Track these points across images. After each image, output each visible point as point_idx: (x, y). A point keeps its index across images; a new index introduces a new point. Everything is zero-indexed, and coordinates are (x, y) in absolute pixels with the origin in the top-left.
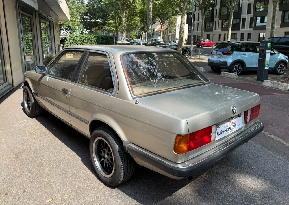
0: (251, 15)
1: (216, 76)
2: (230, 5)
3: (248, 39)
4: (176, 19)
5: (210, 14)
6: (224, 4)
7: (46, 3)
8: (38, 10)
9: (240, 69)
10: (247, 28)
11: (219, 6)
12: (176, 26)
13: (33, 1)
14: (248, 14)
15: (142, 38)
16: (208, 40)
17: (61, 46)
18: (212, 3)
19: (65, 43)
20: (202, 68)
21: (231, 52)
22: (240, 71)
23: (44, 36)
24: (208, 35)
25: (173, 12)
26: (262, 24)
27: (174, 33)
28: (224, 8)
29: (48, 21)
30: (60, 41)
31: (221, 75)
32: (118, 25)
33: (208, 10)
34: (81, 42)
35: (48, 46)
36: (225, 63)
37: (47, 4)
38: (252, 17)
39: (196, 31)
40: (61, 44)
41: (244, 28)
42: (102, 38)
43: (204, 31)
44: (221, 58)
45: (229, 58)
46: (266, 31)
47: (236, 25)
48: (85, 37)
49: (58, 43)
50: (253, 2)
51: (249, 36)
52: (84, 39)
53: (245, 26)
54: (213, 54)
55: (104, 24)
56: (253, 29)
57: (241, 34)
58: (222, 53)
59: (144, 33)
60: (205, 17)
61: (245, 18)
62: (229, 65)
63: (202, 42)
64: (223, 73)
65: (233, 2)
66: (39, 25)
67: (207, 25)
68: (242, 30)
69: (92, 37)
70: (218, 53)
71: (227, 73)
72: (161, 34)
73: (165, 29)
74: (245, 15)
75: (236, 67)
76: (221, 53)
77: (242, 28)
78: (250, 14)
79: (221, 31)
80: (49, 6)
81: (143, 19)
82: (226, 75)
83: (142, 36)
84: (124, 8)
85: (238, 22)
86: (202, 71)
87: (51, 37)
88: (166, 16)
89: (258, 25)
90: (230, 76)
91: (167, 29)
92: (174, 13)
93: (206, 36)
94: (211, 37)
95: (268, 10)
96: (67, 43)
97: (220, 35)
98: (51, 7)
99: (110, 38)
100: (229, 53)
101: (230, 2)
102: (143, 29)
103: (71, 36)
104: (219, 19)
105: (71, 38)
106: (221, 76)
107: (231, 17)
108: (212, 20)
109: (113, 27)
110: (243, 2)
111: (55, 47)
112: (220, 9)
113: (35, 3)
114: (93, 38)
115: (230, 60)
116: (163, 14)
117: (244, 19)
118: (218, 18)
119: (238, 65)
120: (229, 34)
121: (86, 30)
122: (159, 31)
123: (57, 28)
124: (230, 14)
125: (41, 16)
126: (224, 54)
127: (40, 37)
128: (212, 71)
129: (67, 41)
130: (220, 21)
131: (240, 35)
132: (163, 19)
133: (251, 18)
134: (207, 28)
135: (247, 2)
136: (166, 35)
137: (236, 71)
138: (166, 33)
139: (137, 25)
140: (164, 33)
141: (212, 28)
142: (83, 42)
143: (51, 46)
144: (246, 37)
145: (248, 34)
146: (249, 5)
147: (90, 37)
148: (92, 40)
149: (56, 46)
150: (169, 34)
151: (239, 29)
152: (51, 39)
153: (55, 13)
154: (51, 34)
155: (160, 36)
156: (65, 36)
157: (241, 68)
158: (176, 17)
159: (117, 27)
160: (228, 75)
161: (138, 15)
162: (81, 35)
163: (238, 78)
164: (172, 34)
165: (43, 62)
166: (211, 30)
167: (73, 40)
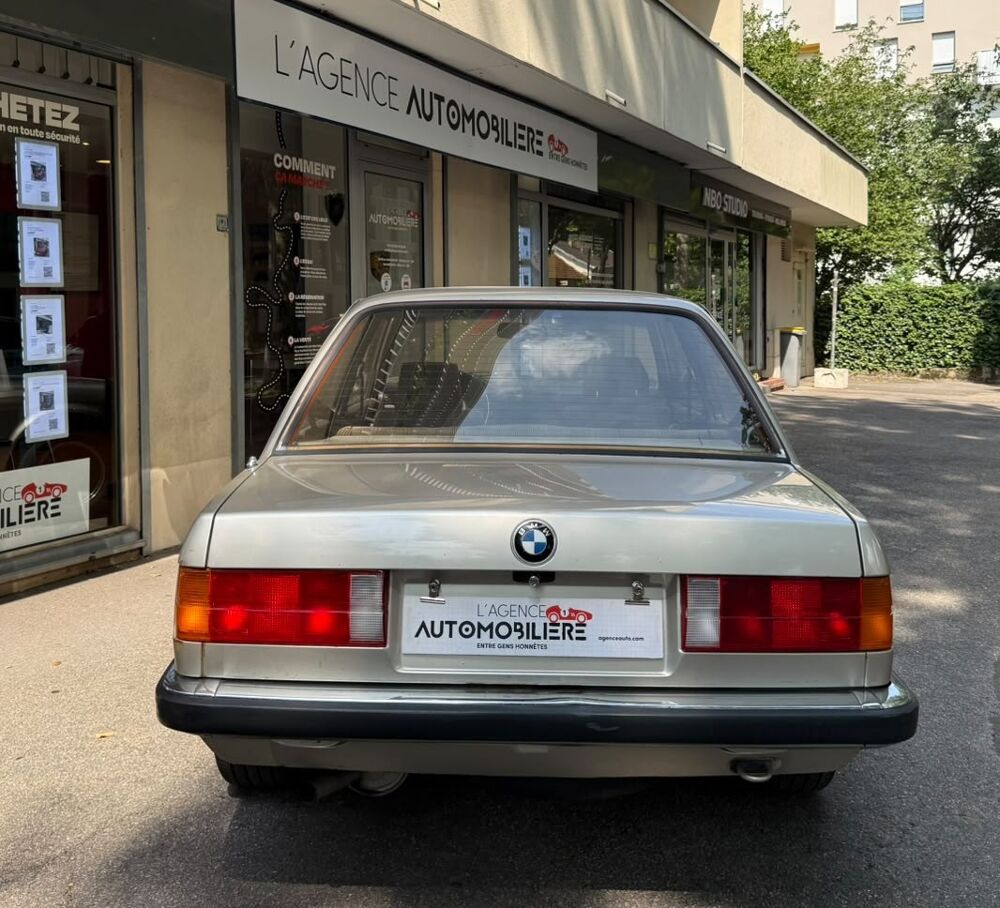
7: (674, 160)
8: (596, 191)
17: (792, 334)
34: (911, 317)
48: (935, 295)
49: (794, 322)
66: (653, 249)
69: (967, 291)
105: (864, 302)
114: (974, 299)
123: (796, 258)
142: (924, 318)
147: (958, 294)
148: (967, 309)
149: (770, 335)
153: (752, 196)
167: (875, 308)
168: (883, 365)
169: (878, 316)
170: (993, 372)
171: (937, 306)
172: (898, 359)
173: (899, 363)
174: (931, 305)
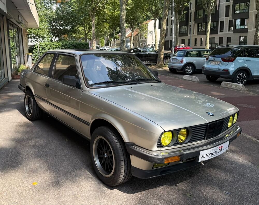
0: (230, 17)
1: (216, 86)
2: (207, 7)
3: (227, 43)
4: (147, 24)
5: (184, 18)
6: (201, 6)
7: (15, 6)
8: (6, 13)
9: (245, 79)
10: (226, 31)
11: (195, 9)
12: (147, 32)
13: (2, 1)
14: (226, 16)
15: (112, 45)
16: (183, 45)
17: (29, 55)
18: (186, 6)
19: (34, 51)
20: (196, 77)
21: (233, 58)
22: (245, 81)
23: (12, 44)
24: (182, 40)
25: (143, 17)
26: (242, 27)
27: (145, 38)
28: (200, 11)
29: (16, 27)
30: (29, 49)
31: (221, 85)
32: (87, 32)
33: (182, 13)
35: (17, 55)
36: (227, 71)
37: (17, 7)
38: (231, 19)
39: (169, 36)
40: (29, 52)
41: (223, 31)
42: (73, 45)
43: (178, 36)
44: (220, 65)
45: (231, 65)
46: (248, 34)
47: (214, 29)
48: (56, 45)
49: (26, 52)
50: (232, 4)
51: (229, 39)
52: (54, 47)
53: (223, 30)
54: (210, 61)
55: (73, 31)
56: (232, 32)
57: (220, 38)
58: (222, 59)
59: (113, 40)
60: (179, 21)
61: (224, 21)
62: (231, 73)
63: (177, 47)
64: (225, 83)
65: (211, 4)
66: (7, 32)
67: (181, 29)
68: (220, 34)
70: (216, 59)
71: (230, 84)
72: (132, 40)
73: (135, 35)
74: (223, 18)
75: (239, 76)
76: (220, 59)
77: (220, 31)
78: (228, 16)
79: (197, 35)
80: (19, 10)
81: (112, 26)
82: (229, 85)
83: (111, 43)
84: (93, 14)
85: (215, 25)
86: (196, 80)
87: (19, 45)
88: (137, 22)
89: (237, 28)
90: (235, 87)
91: (137, 35)
92: (145, 17)
93: (181, 42)
94: (187, 42)
95: (249, 12)
96: (36, 52)
97: (196, 39)
98: (20, 11)
99: (82, 45)
100: (230, 59)
101: (208, 4)
102: (112, 35)
103: (41, 44)
104: (195, 23)
105: (40, 47)
106: (222, 87)
107: (208, 19)
108: (187, 24)
109: (82, 34)
110: (220, 4)
111: (24, 57)
112: (195, 12)
113: (4, 3)
115: (232, 68)
116: (133, 19)
117: (222, 22)
118: (193, 22)
119: (242, 74)
120: (207, 38)
121: (55, 38)
122: (130, 38)
123: (25, 36)
124: (208, 17)
125: (9, 21)
126: (224, 60)
127: (8, 45)
128: (207, 80)
129: (36, 49)
130: (196, 25)
131: (218, 39)
132: (133, 25)
133: (230, 21)
134: (181, 32)
135: (224, 4)
136: (136, 42)
137: (241, 81)
138: (136, 39)
139: (106, 32)
140: (135, 39)
141: (186, 32)
143: (20, 55)
144: (225, 41)
145: (228, 38)
146: (227, 7)
149: (25, 55)
150: (140, 40)
151: (217, 33)
152: (19, 48)
153: (24, 18)
154: (19, 43)
155: (130, 42)
156: (34, 45)
157: (246, 77)
158: (147, 22)
159: (86, 34)
160: (231, 86)
161: (108, 21)
162: (50, 43)
163: (245, 89)
164: (143, 40)
165: (12, 74)
166: (186, 34)
167: (43, 48)
168: (46, 62)
169: (44, 50)
170: (69, 62)
171: (56, 48)
172: (49, 60)
173: (49, 61)
174: (55, 47)
